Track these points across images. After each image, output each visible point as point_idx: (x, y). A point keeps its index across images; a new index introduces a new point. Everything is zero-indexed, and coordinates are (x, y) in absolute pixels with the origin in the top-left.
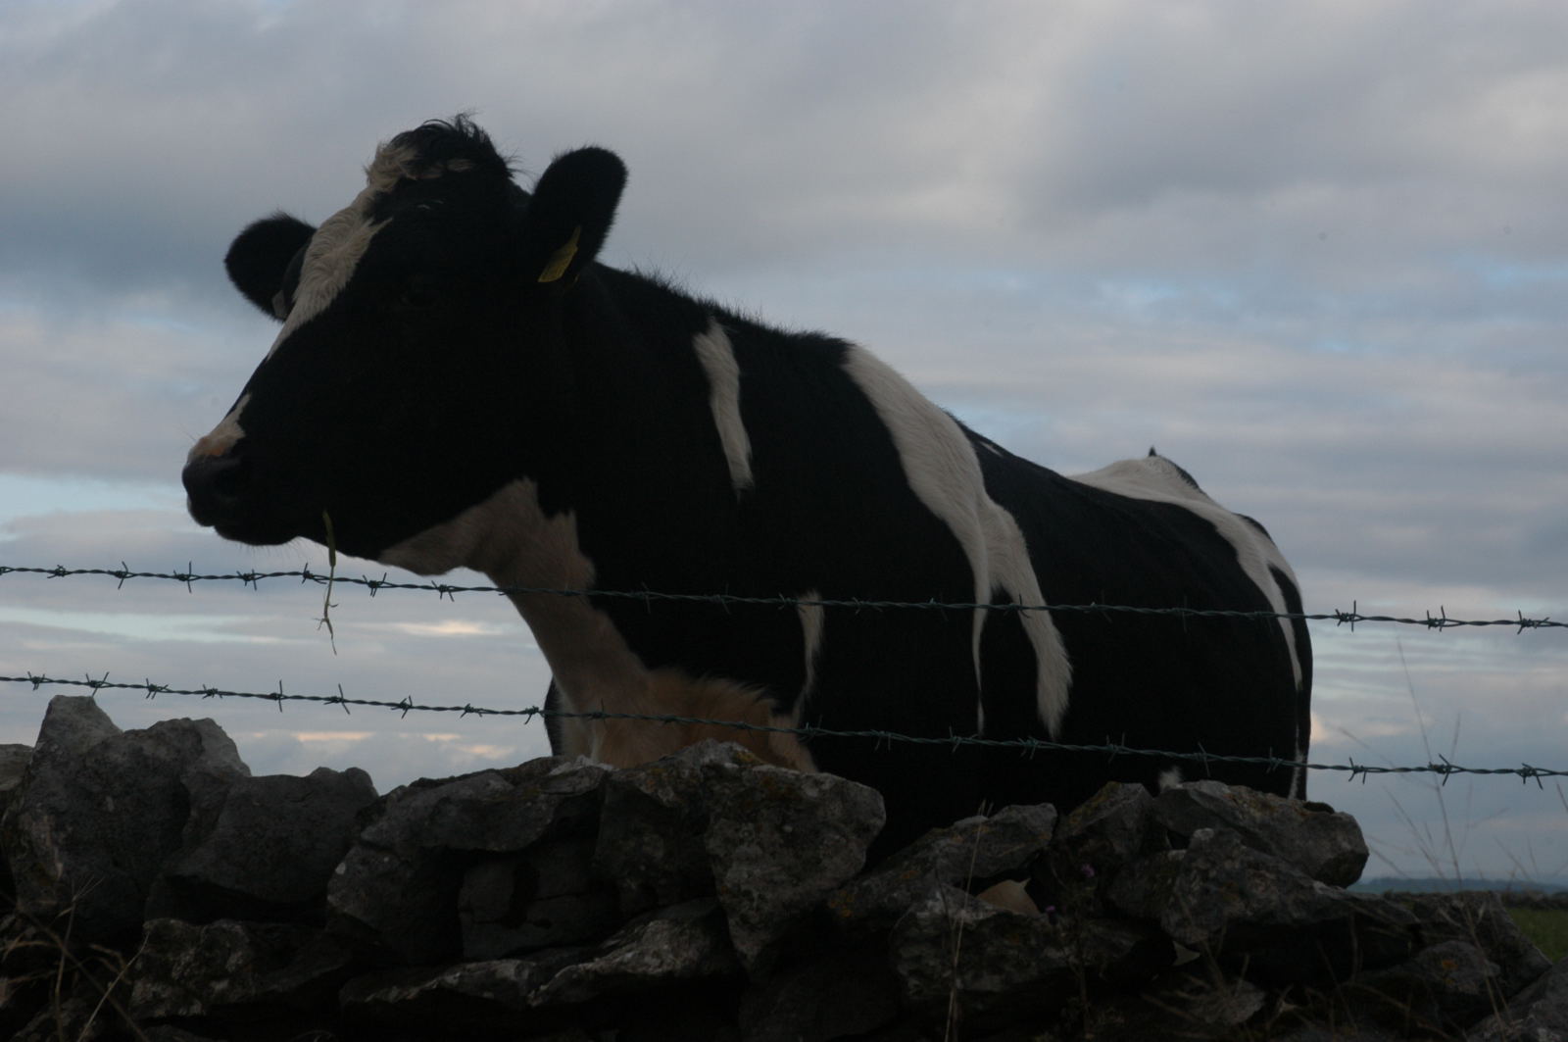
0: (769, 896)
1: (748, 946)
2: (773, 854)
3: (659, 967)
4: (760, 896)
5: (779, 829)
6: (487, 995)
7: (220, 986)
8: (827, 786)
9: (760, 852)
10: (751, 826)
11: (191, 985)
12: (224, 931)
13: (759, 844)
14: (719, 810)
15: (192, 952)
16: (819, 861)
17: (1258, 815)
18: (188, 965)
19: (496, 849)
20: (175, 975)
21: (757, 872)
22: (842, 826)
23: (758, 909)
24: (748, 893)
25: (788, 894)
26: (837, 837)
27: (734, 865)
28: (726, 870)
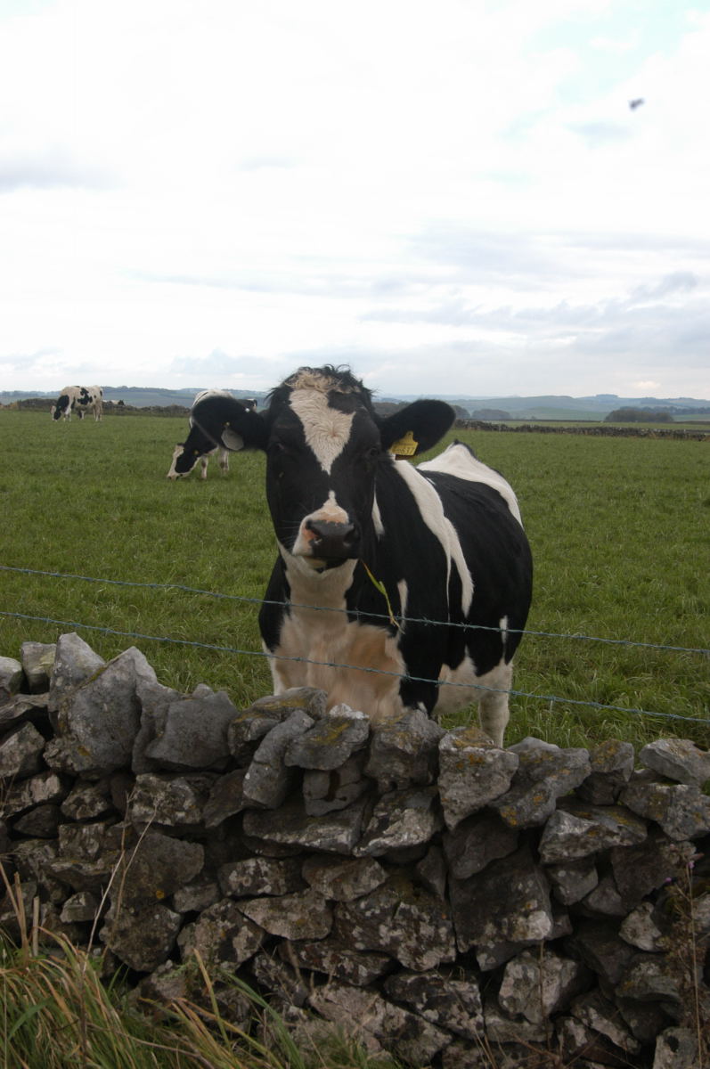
0: (465, 802)
1: (452, 821)
2: (469, 786)
3: (418, 839)
4: (461, 802)
5: (474, 775)
6: (333, 849)
7: (181, 815)
8: (497, 756)
9: (463, 784)
10: (461, 775)
11: (165, 811)
12: (180, 789)
13: (465, 782)
14: (446, 767)
15: (163, 794)
16: (490, 788)
17: (682, 757)
18: (162, 801)
19: (323, 769)
20: (155, 805)
21: (461, 792)
22: (502, 772)
23: (459, 807)
24: (455, 801)
25: (474, 801)
26: (499, 777)
27: (450, 790)
28: (446, 791)
